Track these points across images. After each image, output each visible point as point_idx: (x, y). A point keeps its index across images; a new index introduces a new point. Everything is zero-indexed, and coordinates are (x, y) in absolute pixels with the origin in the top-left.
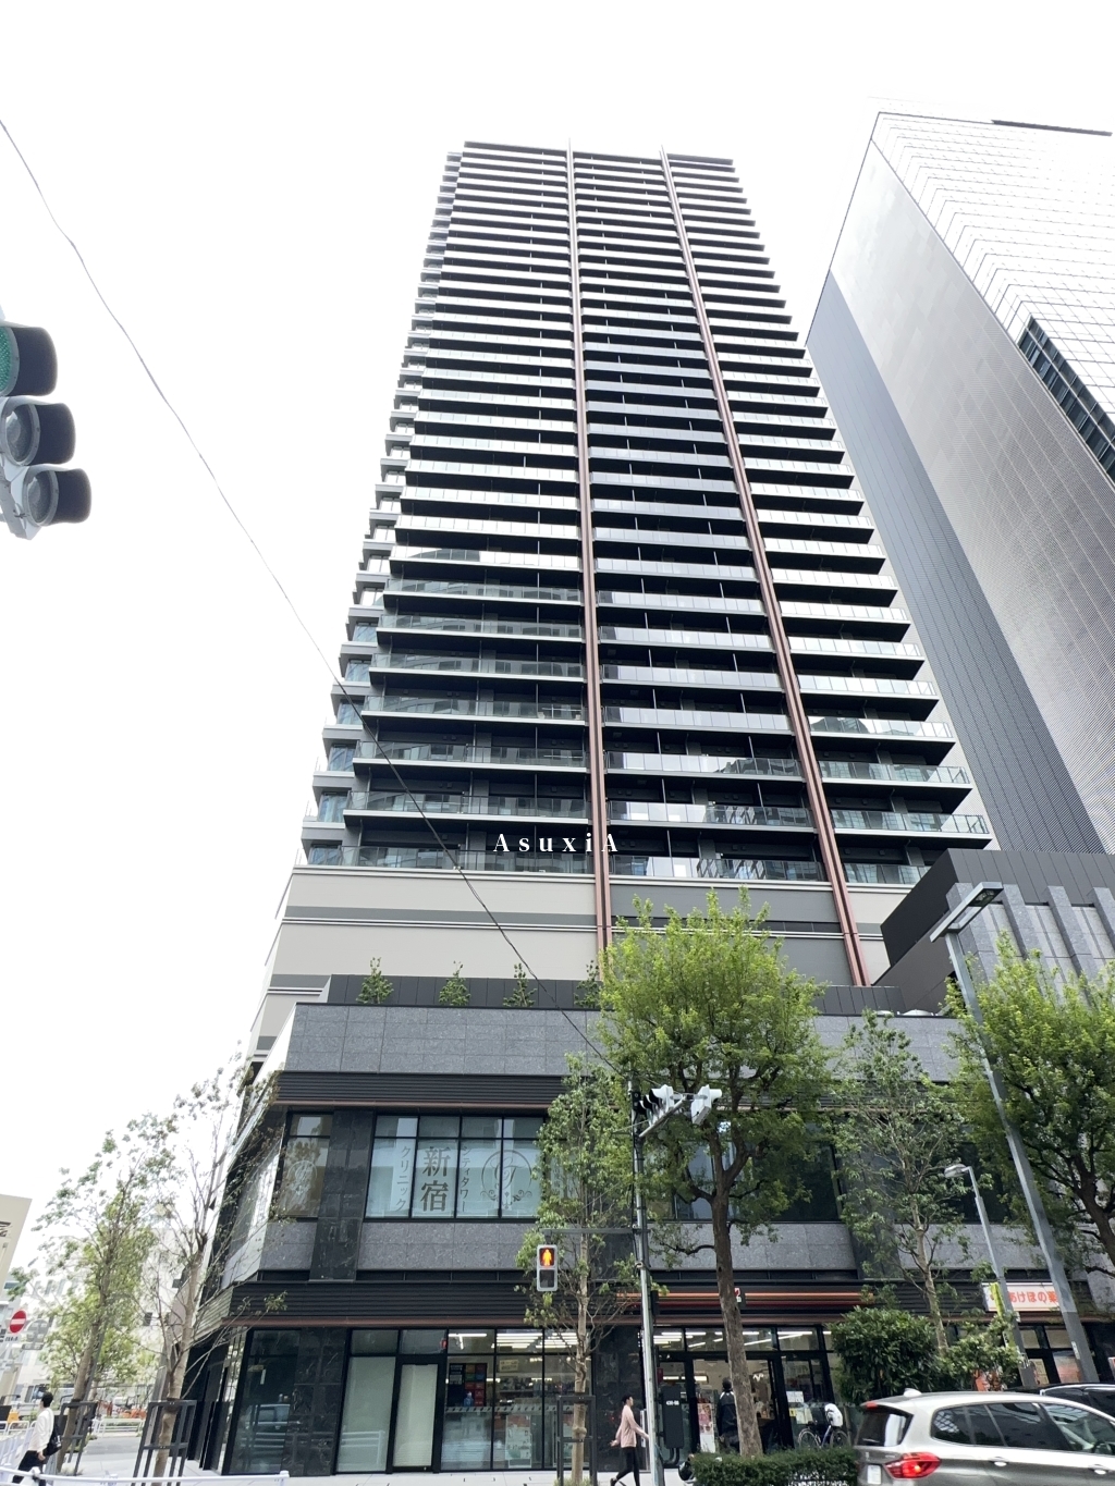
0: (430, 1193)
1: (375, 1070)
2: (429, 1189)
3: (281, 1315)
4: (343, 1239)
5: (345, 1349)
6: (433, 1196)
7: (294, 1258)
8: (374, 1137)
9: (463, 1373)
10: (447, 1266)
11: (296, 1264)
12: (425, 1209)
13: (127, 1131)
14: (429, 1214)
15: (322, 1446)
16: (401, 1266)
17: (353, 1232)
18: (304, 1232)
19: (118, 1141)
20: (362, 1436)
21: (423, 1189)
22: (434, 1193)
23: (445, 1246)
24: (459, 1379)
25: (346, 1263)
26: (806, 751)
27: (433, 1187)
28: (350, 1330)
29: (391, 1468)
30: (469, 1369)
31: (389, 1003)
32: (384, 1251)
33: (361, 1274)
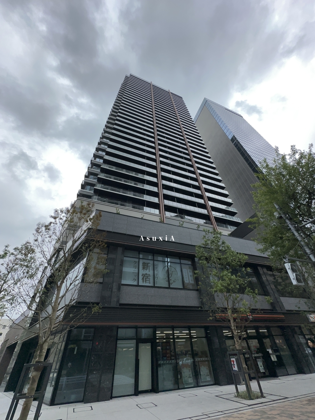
0: (145, 277)
2: (144, 276)
6: (146, 278)
7: (92, 298)
10: (153, 303)
11: (93, 300)
12: (143, 283)
14: (144, 284)
16: (136, 303)
21: (142, 275)
22: (146, 277)
23: (152, 296)
27: (146, 275)
29: (137, 393)
32: (129, 297)
33: (121, 305)
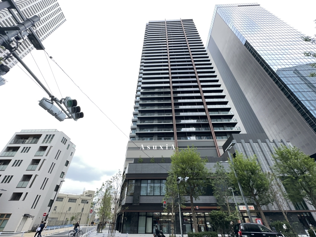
1: (141, 173)
3: (128, 210)
4: (137, 199)
5: (139, 215)
6: (150, 192)
7: (130, 202)
8: (141, 183)
9: (156, 219)
10: (153, 203)
11: (130, 203)
12: (149, 194)
13: (106, 183)
15: (136, 229)
16: (146, 203)
17: (139, 197)
18: (131, 197)
19: (105, 184)
20: (141, 228)
23: (152, 200)
24: (155, 220)
25: (138, 202)
26: (209, 118)
28: (139, 212)
29: (146, 233)
30: (157, 218)
31: (143, 162)
32: (143, 200)
33: (140, 204)
